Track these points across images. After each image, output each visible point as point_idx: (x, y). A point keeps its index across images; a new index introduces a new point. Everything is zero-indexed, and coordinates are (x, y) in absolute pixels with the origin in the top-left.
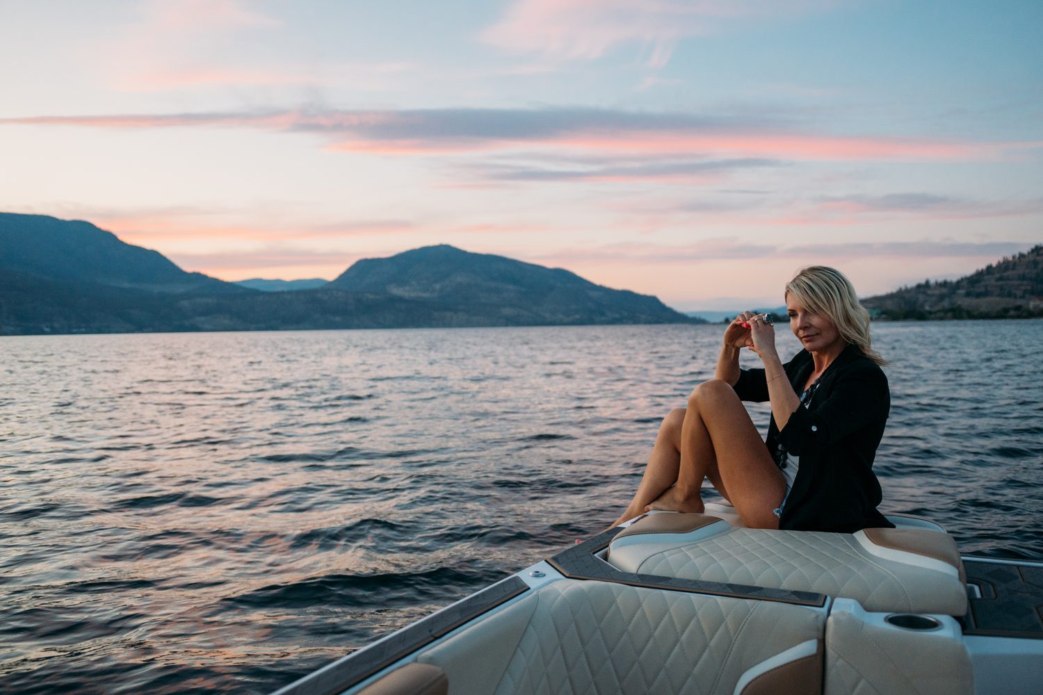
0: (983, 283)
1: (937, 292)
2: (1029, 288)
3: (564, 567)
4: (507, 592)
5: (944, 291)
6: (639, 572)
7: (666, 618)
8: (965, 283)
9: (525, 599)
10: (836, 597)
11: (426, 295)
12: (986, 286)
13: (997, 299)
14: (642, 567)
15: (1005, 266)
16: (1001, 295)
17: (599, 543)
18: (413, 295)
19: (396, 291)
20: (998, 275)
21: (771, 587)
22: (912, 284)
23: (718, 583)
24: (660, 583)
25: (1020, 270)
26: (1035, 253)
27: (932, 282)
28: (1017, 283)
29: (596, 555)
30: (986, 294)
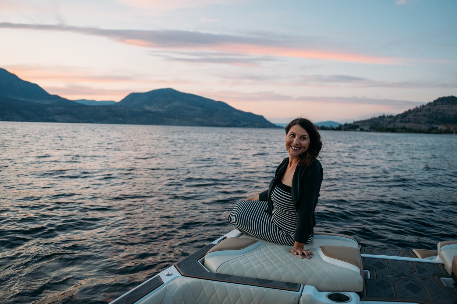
0: (407, 117)
1: (388, 120)
2: (427, 120)
3: (182, 270)
4: (152, 286)
5: (391, 119)
6: (217, 272)
7: (227, 298)
8: (400, 116)
9: (159, 290)
10: (306, 285)
11: (161, 110)
12: (409, 118)
13: (413, 124)
14: (219, 269)
15: (417, 110)
16: (416, 123)
17: (201, 254)
18: (155, 110)
19: (148, 108)
20: (414, 114)
21: (275, 280)
22: (377, 116)
23: (252, 278)
24: (225, 279)
25: (423, 112)
26: (429, 106)
27: (386, 115)
28: (422, 117)
29: (198, 261)
30: (408, 122)
